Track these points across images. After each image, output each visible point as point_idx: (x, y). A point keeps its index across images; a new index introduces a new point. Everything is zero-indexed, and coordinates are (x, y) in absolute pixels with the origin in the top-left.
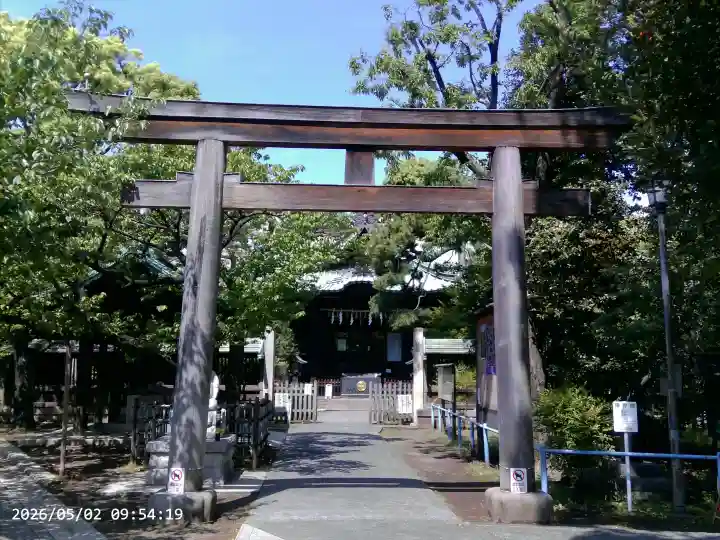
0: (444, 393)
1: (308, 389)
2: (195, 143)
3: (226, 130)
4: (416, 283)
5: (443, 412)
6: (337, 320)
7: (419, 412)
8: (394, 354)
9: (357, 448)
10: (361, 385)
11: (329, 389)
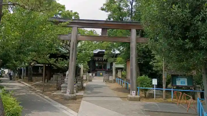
0: (120, 76)
1: (90, 74)
2: (72, 27)
3: (78, 25)
4: (114, 52)
5: (119, 80)
6: (96, 59)
7: (114, 80)
8: (108, 67)
9: (100, 88)
10: (101, 74)
11: (94, 74)
